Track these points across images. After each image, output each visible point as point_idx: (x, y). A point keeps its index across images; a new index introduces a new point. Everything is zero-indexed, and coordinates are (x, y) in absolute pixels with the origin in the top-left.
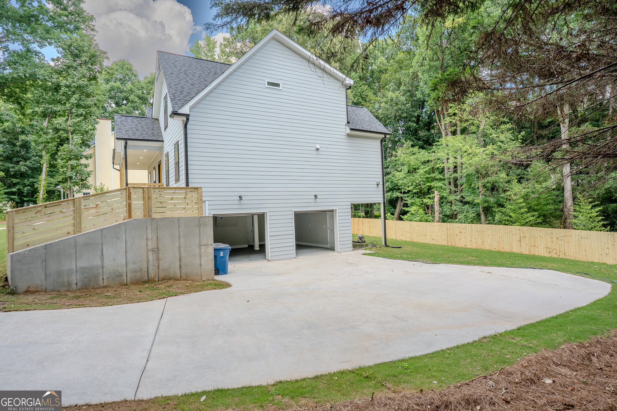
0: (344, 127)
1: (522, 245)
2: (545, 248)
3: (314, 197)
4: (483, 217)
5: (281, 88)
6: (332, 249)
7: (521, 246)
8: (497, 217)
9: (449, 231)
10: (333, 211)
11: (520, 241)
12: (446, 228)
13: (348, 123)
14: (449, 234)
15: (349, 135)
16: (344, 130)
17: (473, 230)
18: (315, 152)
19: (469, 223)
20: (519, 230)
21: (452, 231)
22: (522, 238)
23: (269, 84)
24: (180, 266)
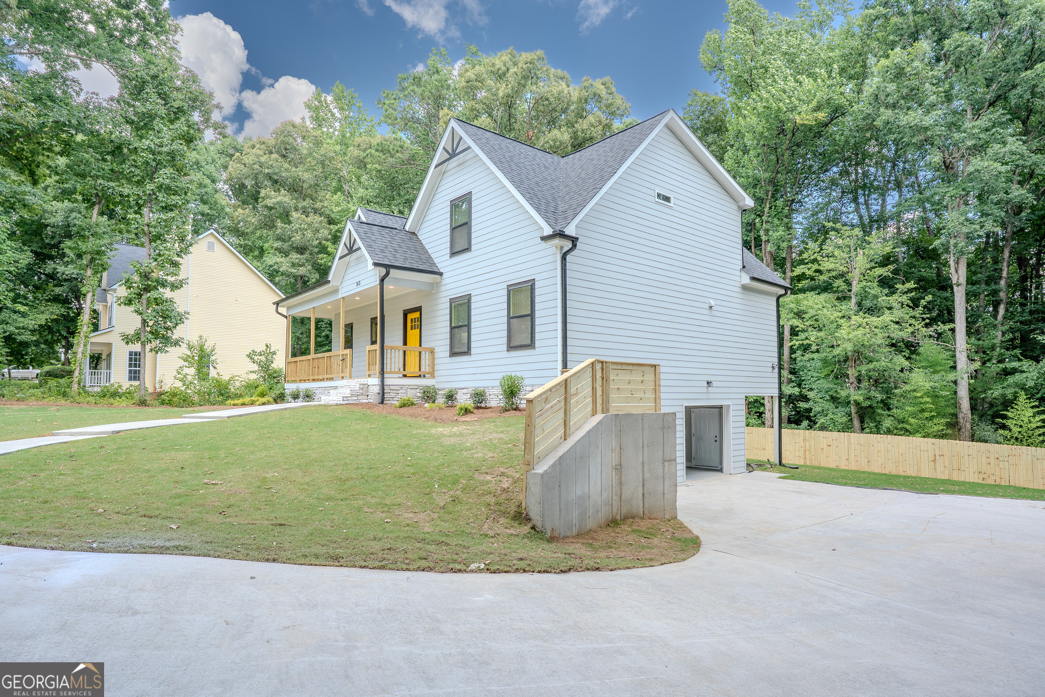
0: (738, 273)
1: (938, 468)
2: (976, 473)
3: (706, 385)
4: (856, 423)
5: (671, 205)
6: (721, 470)
7: (935, 469)
8: (887, 423)
9: (807, 443)
10: (721, 407)
11: (934, 461)
12: (802, 438)
13: (744, 267)
14: (807, 448)
15: (745, 288)
16: (738, 279)
17: (852, 442)
18: (707, 312)
19: (839, 431)
20: (934, 444)
21: (813, 443)
22: (937, 456)
23: (659, 195)
24: (643, 495)
